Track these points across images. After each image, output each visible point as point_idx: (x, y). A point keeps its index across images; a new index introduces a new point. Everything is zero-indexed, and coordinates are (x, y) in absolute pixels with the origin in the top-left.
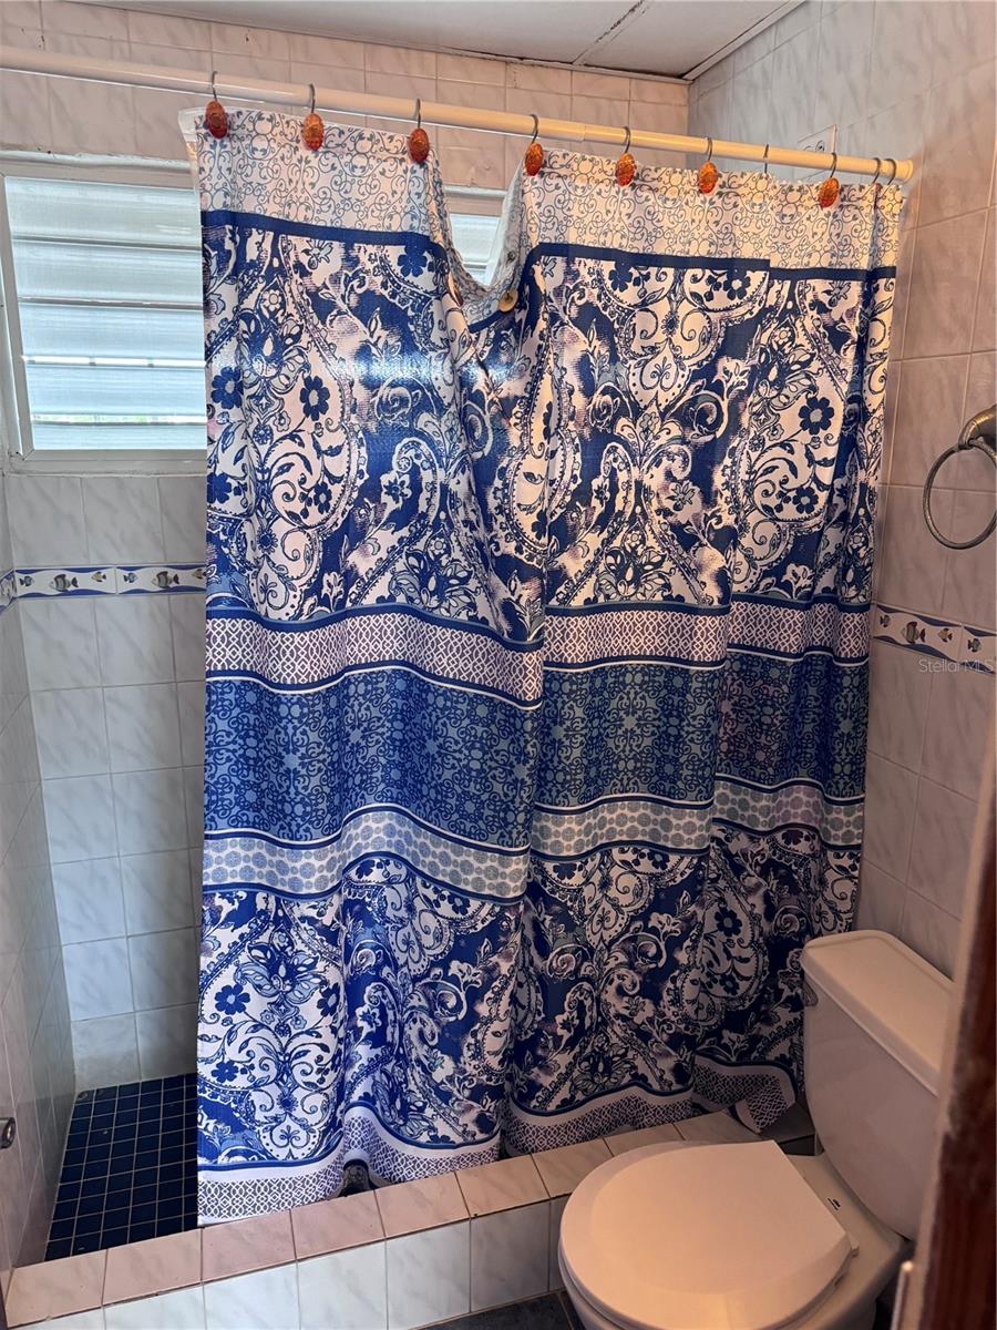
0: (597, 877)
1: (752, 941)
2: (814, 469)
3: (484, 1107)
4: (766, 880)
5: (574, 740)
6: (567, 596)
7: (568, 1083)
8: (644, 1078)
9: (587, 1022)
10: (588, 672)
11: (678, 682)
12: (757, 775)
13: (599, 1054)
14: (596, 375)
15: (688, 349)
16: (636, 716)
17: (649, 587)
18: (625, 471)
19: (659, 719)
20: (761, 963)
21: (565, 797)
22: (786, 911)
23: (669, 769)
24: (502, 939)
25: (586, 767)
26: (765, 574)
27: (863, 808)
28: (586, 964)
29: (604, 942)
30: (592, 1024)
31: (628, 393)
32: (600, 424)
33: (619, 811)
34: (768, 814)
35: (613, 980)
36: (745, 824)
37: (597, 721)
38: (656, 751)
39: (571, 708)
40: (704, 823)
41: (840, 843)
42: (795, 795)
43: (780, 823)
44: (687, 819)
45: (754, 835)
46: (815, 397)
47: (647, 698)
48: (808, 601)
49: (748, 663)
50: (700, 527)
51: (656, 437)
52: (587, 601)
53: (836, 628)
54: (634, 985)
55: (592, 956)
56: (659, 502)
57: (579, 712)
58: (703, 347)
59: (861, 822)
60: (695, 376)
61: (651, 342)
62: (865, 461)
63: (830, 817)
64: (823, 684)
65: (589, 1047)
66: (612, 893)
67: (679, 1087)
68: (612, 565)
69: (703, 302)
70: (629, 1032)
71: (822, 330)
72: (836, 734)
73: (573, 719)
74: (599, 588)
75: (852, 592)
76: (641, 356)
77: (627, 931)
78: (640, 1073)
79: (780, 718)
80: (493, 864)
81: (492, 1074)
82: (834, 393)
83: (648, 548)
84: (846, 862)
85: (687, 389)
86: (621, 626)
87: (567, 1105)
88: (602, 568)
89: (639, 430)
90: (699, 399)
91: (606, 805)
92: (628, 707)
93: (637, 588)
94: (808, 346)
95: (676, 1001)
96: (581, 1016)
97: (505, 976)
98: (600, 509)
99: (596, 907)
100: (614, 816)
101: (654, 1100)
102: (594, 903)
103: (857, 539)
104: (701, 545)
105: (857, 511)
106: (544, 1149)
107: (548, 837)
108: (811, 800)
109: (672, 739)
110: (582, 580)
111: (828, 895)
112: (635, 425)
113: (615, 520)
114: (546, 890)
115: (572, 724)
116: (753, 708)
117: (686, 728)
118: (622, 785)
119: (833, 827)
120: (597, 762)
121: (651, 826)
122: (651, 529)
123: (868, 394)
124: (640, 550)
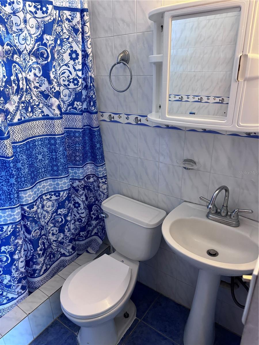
0: (40, 206)
1: (84, 208)
2: (76, 72)
3: (22, 283)
4: (84, 191)
5: (25, 167)
6: (12, 119)
7: (45, 265)
8: (64, 254)
9: (46, 246)
10: (24, 144)
11: (53, 142)
12: (78, 164)
13: (51, 253)
14: (3, 38)
15: (33, 31)
16: (42, 155)
17: (37, 113)
18: (20, 74)
19: (49, 154)
20: (87, 212)
21: (26, 185)
22: (90, 197)
23: (55, 168)
24: (18, 234)
25: (31, 174)
26: (69, 106)
27: (105, 166)
28: (42, 231)
29: (46, 223)
30: (47, 246)
31: (15, 46)
32: (9, 57)
33: (43, 185)
34: (82, 174)
35: (50, 232)
36: (77, 178)
37: (30, 158)
38: (50, 164)
39: (22, 156)
40: (68, 181)
41: (102, 176)
42: (87, 167)
43: (85, 175)
44: (64, 181)
45: (80, 180)
46: (72, 50)
47: (44, 148)
48: (82, 112)
49: (69, 133)
50: (49, 92)
51: (29, 62)
52: (19, 120)
53: (90, 119)
54: (57, 231)
55: (44, 228)
56: (34, 84)
57: (24, 157)
58: (37, 31)
59: (105, 170)
60: (37, 41)
61: (20, 27)
62: (90, 69)
63: (98, 170)
64: (89, 135)
65: (48, 252)
66: (45, 208)
67: (74, 252)
68: (23, 106)
69: (34, 15)
70: (58, 244)
71: (70, 28)
72: (96, 148)
73: (23, 160)
74: (21, 115)
75: (93, 108)
76: (17, 32)
77: (52, 217)
78: (62, 253)
79: (81, 147)
80: (9, 213)
81: (23, 273)
82: (78, 48)
83: (34, 100)
84: (104, 180)
85: (35, 45)
86: (31, 127)
87: (46, 271)
88: (21, 108)
89: (22, 59)
90: (40, 48)
91: (38, 184)
92: (39, 152)
93: (33, 113)
94: (67, 33)
95: (69, 230)
96: (44, 246)
97: (21, 244)
98: (16, 87)
99: (42, 214)
100: (41, 186)
101: (68, 258)
102: (41, 213)
103: (92, 93)
104: (51, 97)
105: (90, 84)
106: (42, 285)
107: (23, 199)
108: (92, 167)
109: (54, 159)
110: (15, 113)
111: (101, 190)
112: (20, 57)
113: (21, 91)
114: (26, 215)
115: (23, 161)
116: (73, 145)
117: (58, 155)
118: (42, 176)
119: (99, 172)
120: (33, 172)
121: (53, 186)
122: (33, 94)
123: (87, 49)
124: (31, 101)
